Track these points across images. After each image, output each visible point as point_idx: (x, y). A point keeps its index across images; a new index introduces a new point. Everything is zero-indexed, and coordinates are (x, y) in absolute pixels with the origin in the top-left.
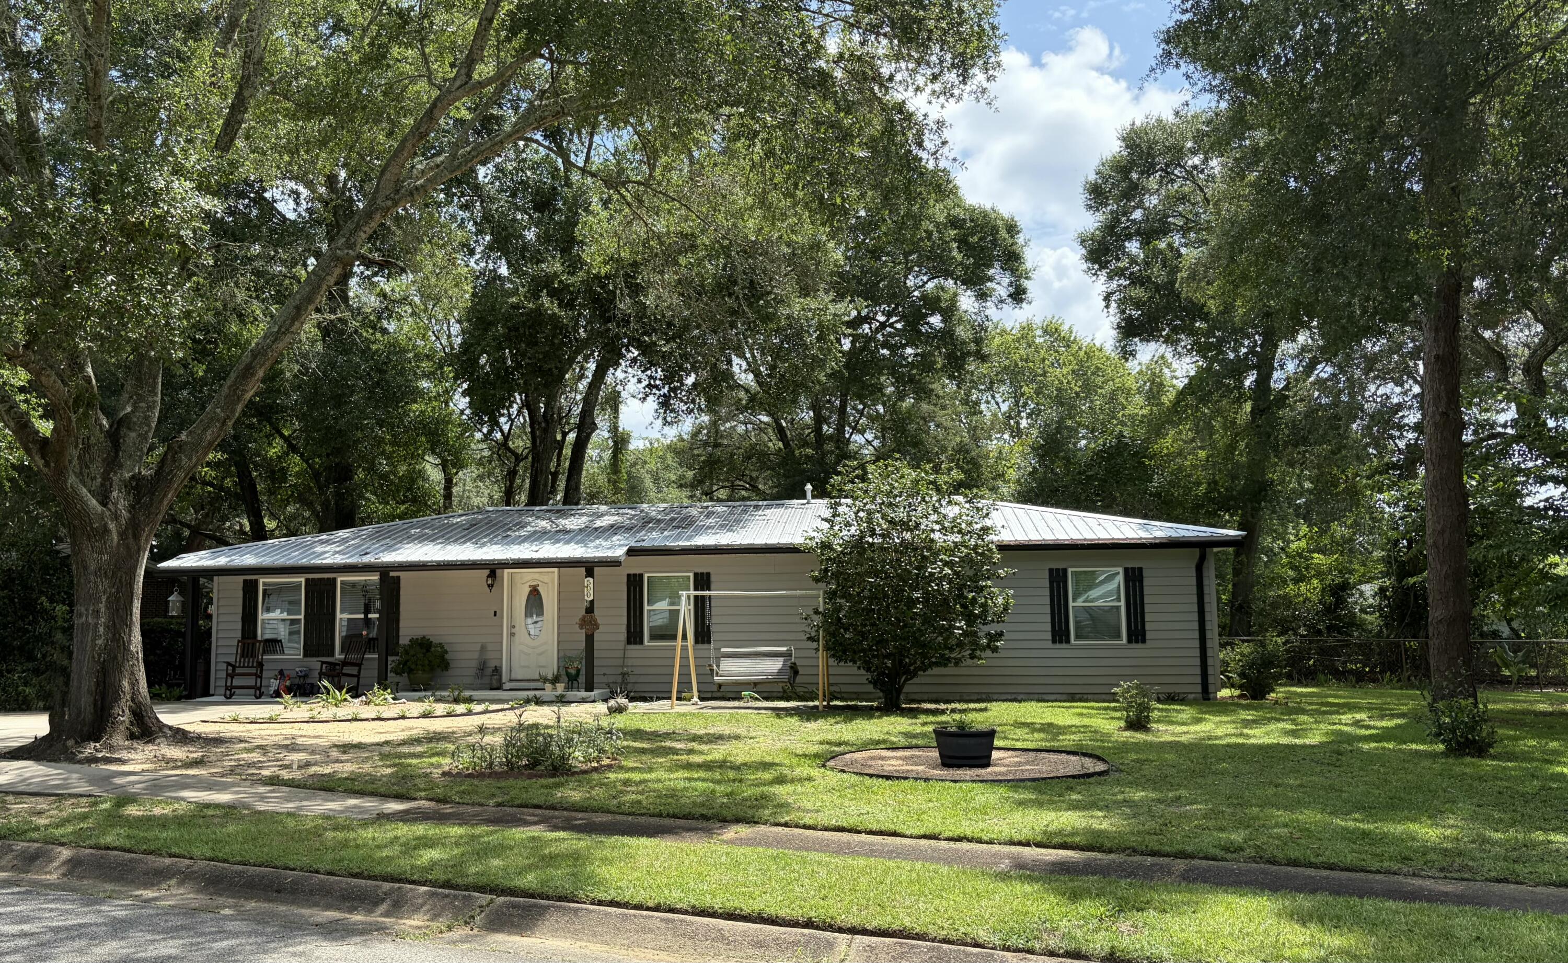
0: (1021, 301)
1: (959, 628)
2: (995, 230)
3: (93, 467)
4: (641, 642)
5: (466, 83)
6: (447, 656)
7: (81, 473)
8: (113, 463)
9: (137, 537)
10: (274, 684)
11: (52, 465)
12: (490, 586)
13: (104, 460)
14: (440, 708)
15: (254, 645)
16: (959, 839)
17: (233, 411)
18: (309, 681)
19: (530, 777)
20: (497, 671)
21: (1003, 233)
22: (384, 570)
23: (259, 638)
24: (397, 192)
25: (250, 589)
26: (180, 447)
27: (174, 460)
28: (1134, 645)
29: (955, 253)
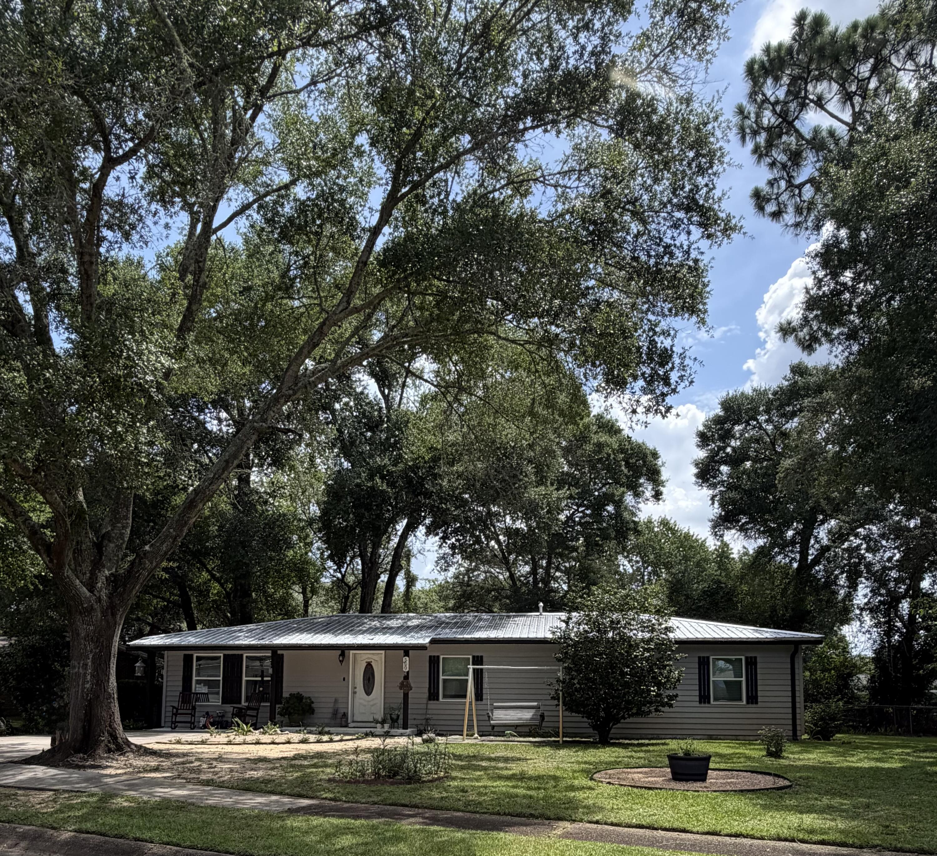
0: (659, 500)
1: (654, 691)
2: (645, 456)
3: (84, 566)
4: (438, 699)
5: (347, 308)
6: (313, 705)
7: (76, 570)
8: (97, 565)
9: (114, 615)
10: (203, 720)
11: (55, 561)
12: (341, 662)
13: (92, 561)
14: (312, 738)
15: (190, 695)
16: (737, 835)
17: (182, 531)
18: (225, 719)
19: (392, 784)
20: (345, 715)
21: (650, 458)
22: (274, 649)
23: (193, 691)
24: (296, 384)
25: (188, 660)
26: (145, 554)
27: (140, 563)
28: (750, 705)
29: (623, 468)
